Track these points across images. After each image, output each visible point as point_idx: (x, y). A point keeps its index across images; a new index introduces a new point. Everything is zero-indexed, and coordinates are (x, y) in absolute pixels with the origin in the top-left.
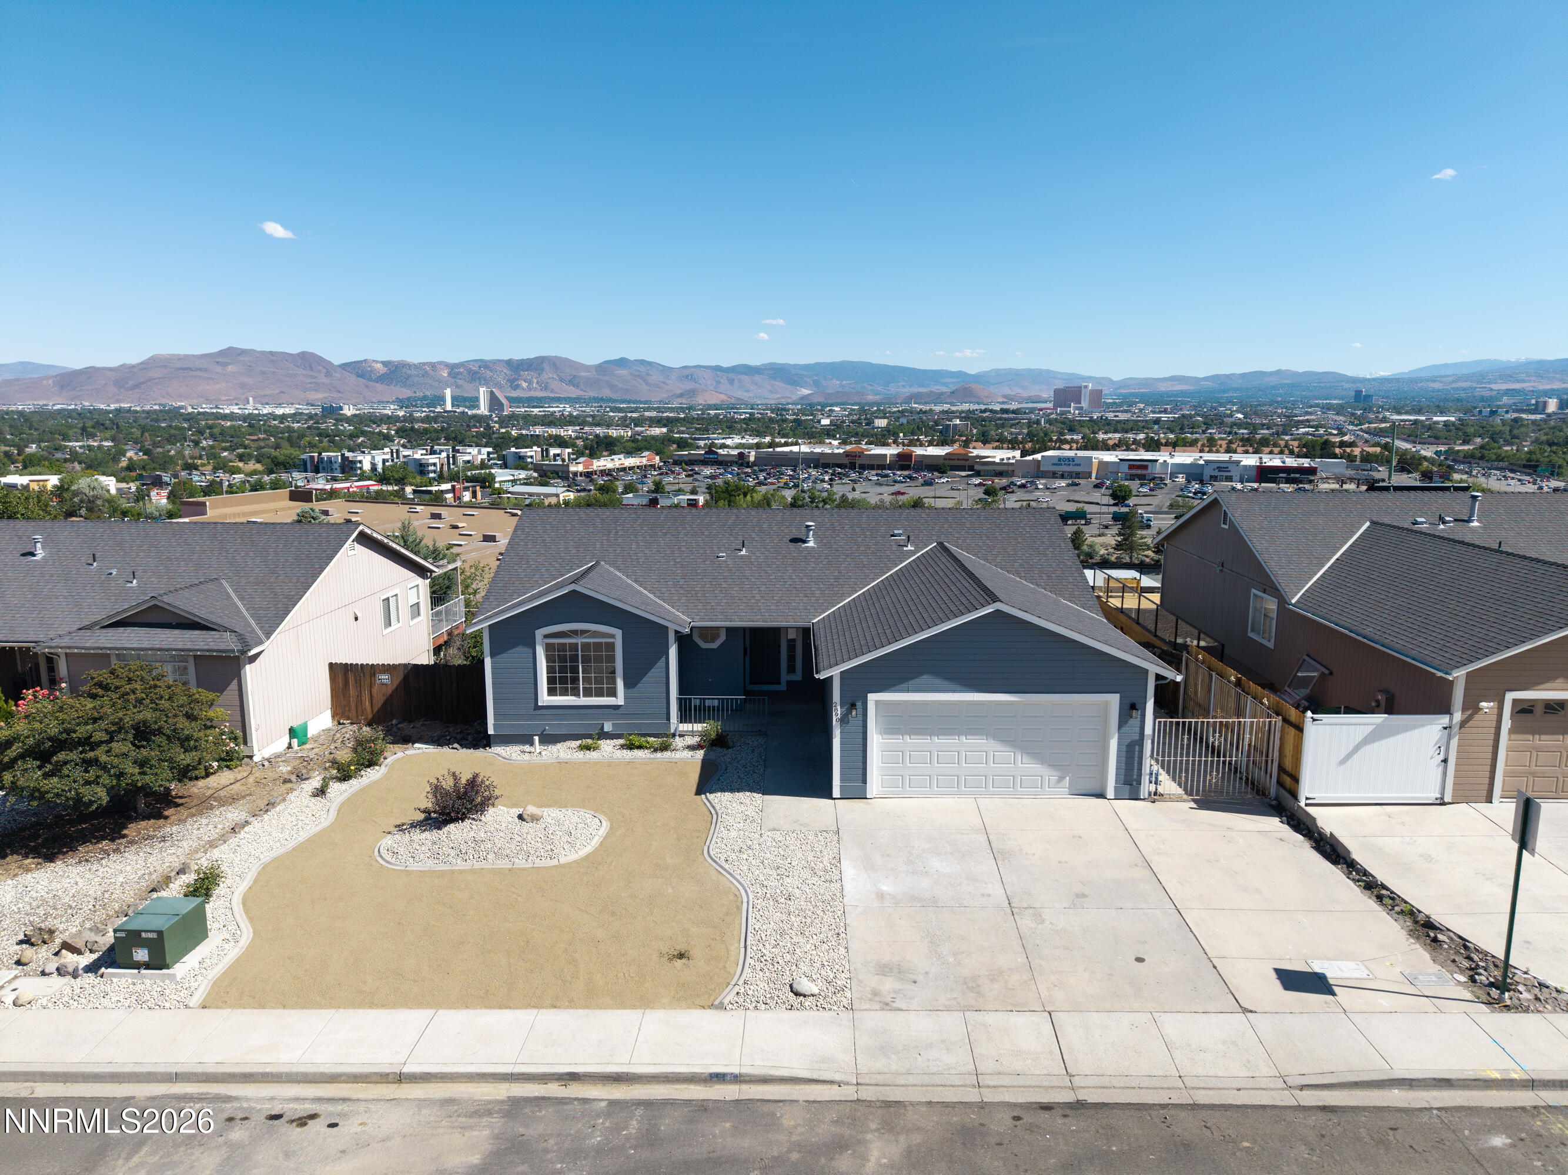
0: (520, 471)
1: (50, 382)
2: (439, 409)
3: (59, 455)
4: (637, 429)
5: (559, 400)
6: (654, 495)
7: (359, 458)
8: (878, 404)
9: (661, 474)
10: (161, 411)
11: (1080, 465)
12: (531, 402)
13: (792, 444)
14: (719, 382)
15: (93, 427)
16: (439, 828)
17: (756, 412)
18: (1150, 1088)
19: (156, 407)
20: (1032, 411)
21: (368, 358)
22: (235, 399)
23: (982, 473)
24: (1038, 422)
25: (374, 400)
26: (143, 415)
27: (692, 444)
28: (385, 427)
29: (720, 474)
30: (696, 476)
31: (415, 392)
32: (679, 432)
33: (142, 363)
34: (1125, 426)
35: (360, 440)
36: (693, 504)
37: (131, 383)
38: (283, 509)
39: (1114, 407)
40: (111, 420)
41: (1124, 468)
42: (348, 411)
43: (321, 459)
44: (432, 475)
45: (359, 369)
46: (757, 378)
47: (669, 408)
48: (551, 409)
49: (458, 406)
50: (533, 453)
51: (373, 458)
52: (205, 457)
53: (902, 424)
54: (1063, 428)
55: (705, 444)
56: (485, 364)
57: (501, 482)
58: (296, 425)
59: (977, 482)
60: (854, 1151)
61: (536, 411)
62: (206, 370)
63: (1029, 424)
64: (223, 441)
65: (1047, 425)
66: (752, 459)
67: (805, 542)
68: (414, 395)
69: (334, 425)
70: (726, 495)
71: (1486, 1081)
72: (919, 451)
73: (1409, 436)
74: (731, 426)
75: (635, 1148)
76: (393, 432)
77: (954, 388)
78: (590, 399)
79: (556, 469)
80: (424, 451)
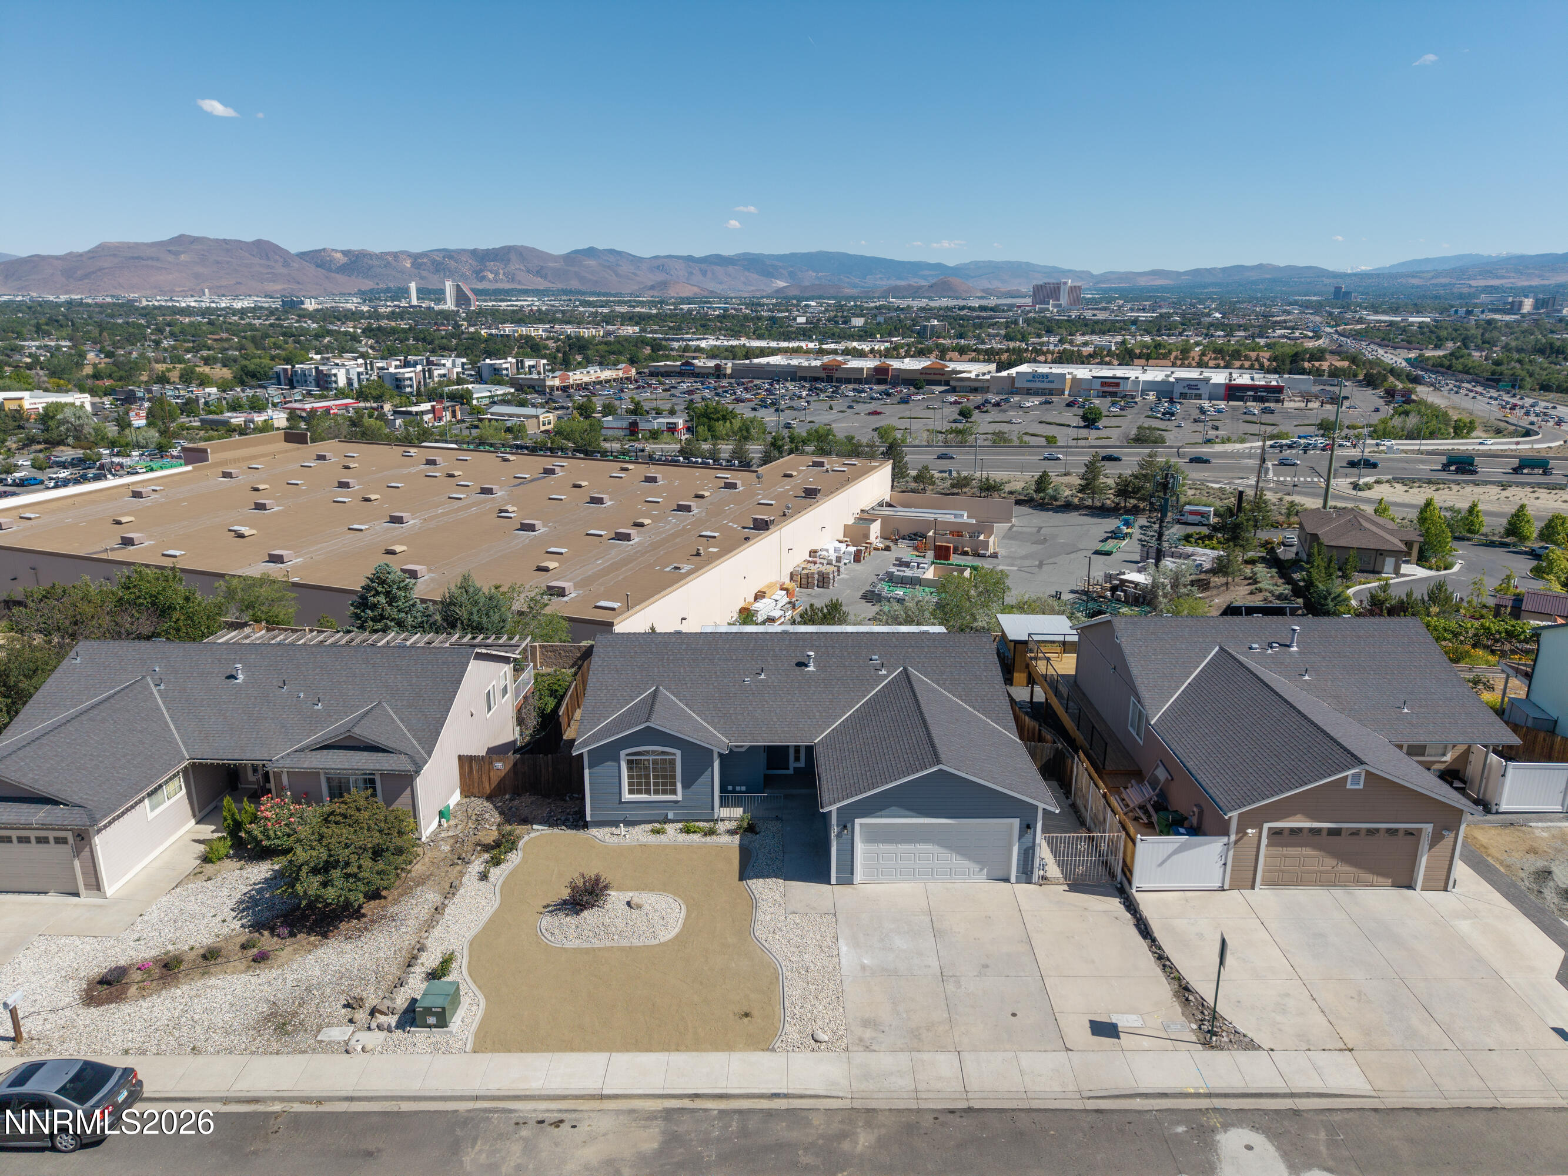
0: (497, 387)
2: (404, 304)
3: (17, 358)
4: (608, 327)
5: (527, 292)
6: (634, 418)
7: (334, 371)
8: (855, 299)
9: (638, 388)
10: (114, 304)
11: (1053, 382)
12: (498, 295)
14: (691, 273)
15: (47, 324)
16: (578, 914)
17: (730, 307)
19: (109, 300)
20: (1011, 307)
21: (327, 246)
22: (189, 289)
23: (957, 390)
24: (1016, 322)
25: (335, 292)
26: (97, 310)
28: (351, 324)
29: (698, 390)
30: (673, 391)
31: (378, 284)
32: (652, 332)
33: (89, 251)
34: (1104, 328)
35: (326, 341)
36: (673, 431)
37: (79, 273)
38: (279, 453)
39: (1094, 303)
40: (64, 315)
41: (1097, 385)
42: (310, 305)
43: (294, 373)
44: (408, 390)
45: (318, 259)
46: (731, 269)
47: (640, 302)
48: (519, 304)
49: (424, 300)
50: (507, 364)
51: (348, 371)
52: (168, 360)
53: (879, 324)
55: (680, 347)
56: (449, 254)
57: (478, 398)
58: (257, 322)
59: (952, 400)
60: (851, 1139)
61: (504, 305)
62: (158, 259)
64: (185, 341)
65: (1025, 326)
66: (729, 371)
67: (806, 666)
68: (376, 287)
69: (297, 322)
70: (706, 420)
71: (1186, 1094)
72: (896, 364)
73: (1383, 339)
74: (705, 325)
75: (737, 1138)
76: (359, 331)
77: (933, 281)
78: (558, 290)
79: (532, 383)
80: (398, 363)
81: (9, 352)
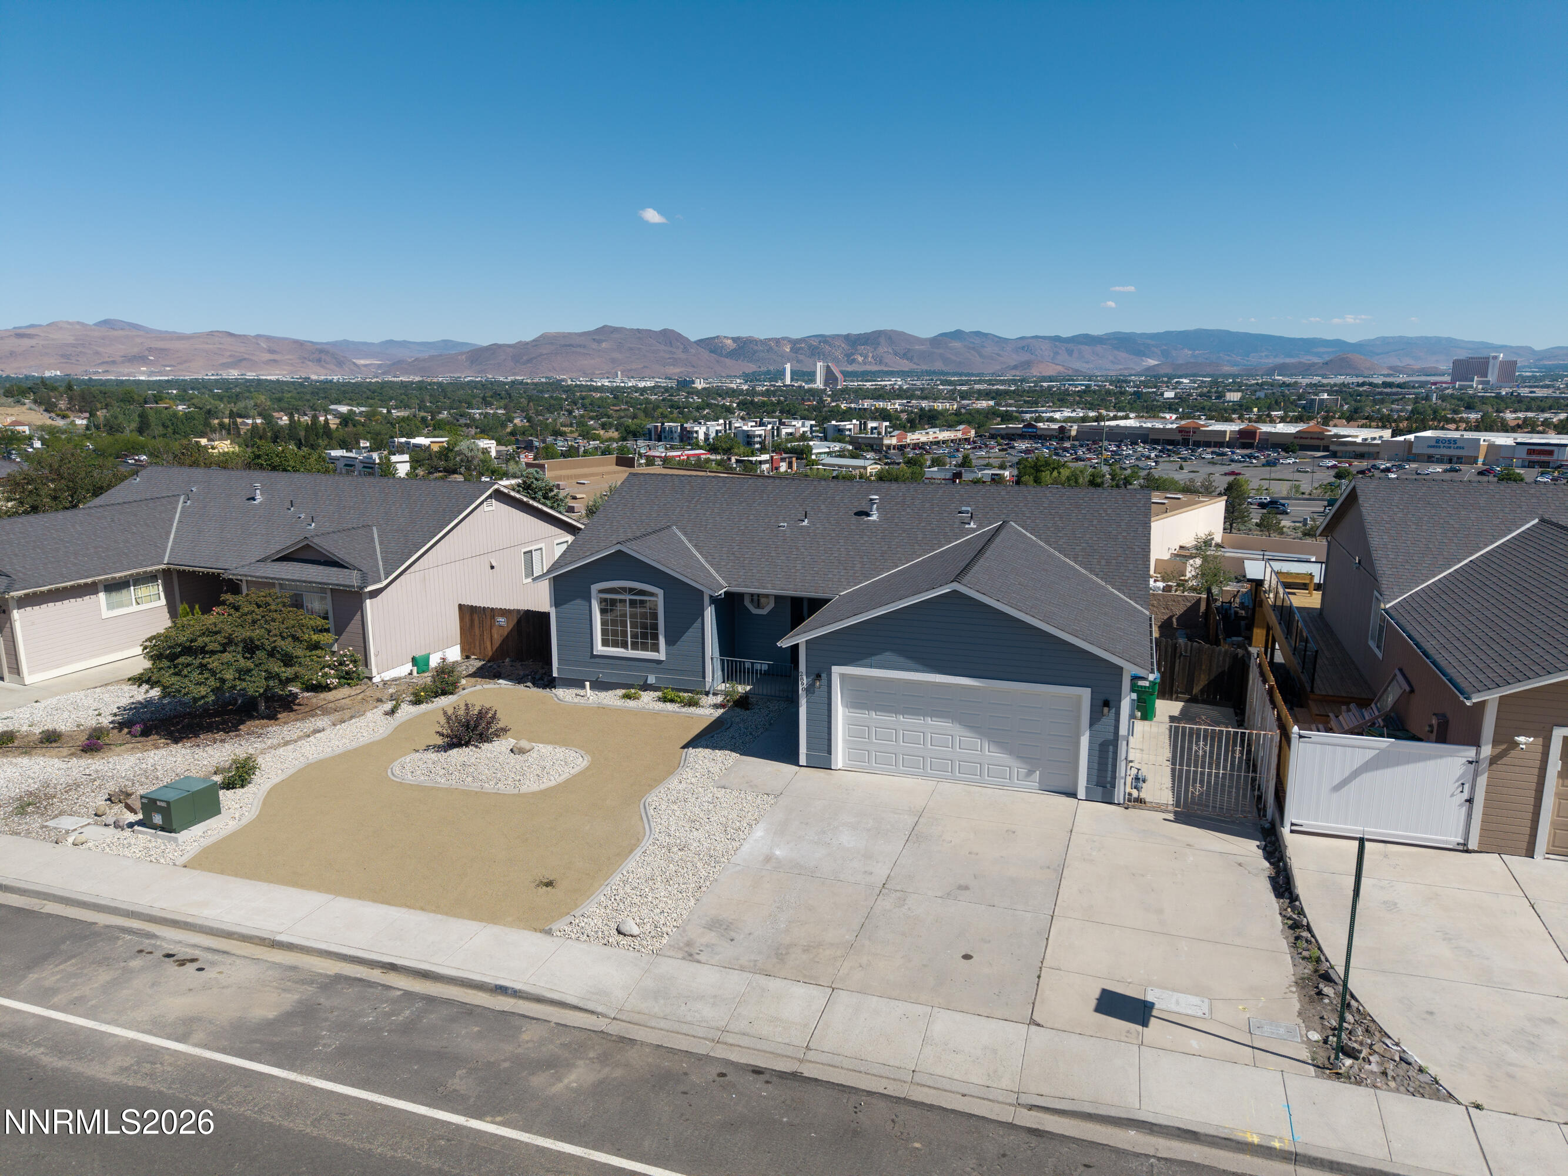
0: (835, 444)
1: (464, 357)
2: (779, 384)
3: (462, 421)
4: (963, 402)
5: (892, 374)
6: (958, 469)
7: (696, 429)
8: (1234, 376)
9: (973, 448)
10: (546, 383)
11: (1463, 448)
12: (865, 376)
13: (1122, 418)
14: (1057, 353)
15: (492, 397)
17: (1093, 383)
18: (876, 1076)
19: (543, 380)
20: (1423, 384)
21: (720, 334)
22: (607, 373)
23: (1339, 455)
24: (1427, 398)
25: (724, 375)
26: (532, 387)
27: (1016, 418)
28: (729, 400)
29: (1036, 449)
30: (1009, 451)
31: (760, 367)
32: (1006, 406)
33: (534, 341)
34: (1543, 404)
35: (705, 412)
36: (996, 480)
37: (525, 358)
38: (608, 473)
39: (1534, 381)
40: (506, 391)
41: (1522, 453)
42: (699, 385)
43: (663, 429)
44: (755, 446)
45: (711, 345)
46: (1099, 348)
47: (1001, 381)
48: (883, 383)
49: (797, 380)
50: (851, 426)
51: (708, 429)
52: (573, 425)
53: (1257, 398)
54: (1458, 406)
55: (1029, 418)
56: (824, 339)
57: (817, 454)
58: (653, 397)
59: (1330, 464)
60: (556, 1072)
61: (868, 384)
62: (584, 347)
63: (1416, 401)
64: (592, 411)
65: (1439, 402)
66: (1073, 433)
67: (868, 515)
68: (759, 370)
69: (686, 397)
70: (1034, 471)
71: (1238, 1142)
72: (1265, 428)
74: (1062, 399)
75: (390, 1031)
76: (735, 405)
77: (1327, 358)
78: (922, 372)
79: (871, 442)
80: (754, 424)
81: (458, 417)
